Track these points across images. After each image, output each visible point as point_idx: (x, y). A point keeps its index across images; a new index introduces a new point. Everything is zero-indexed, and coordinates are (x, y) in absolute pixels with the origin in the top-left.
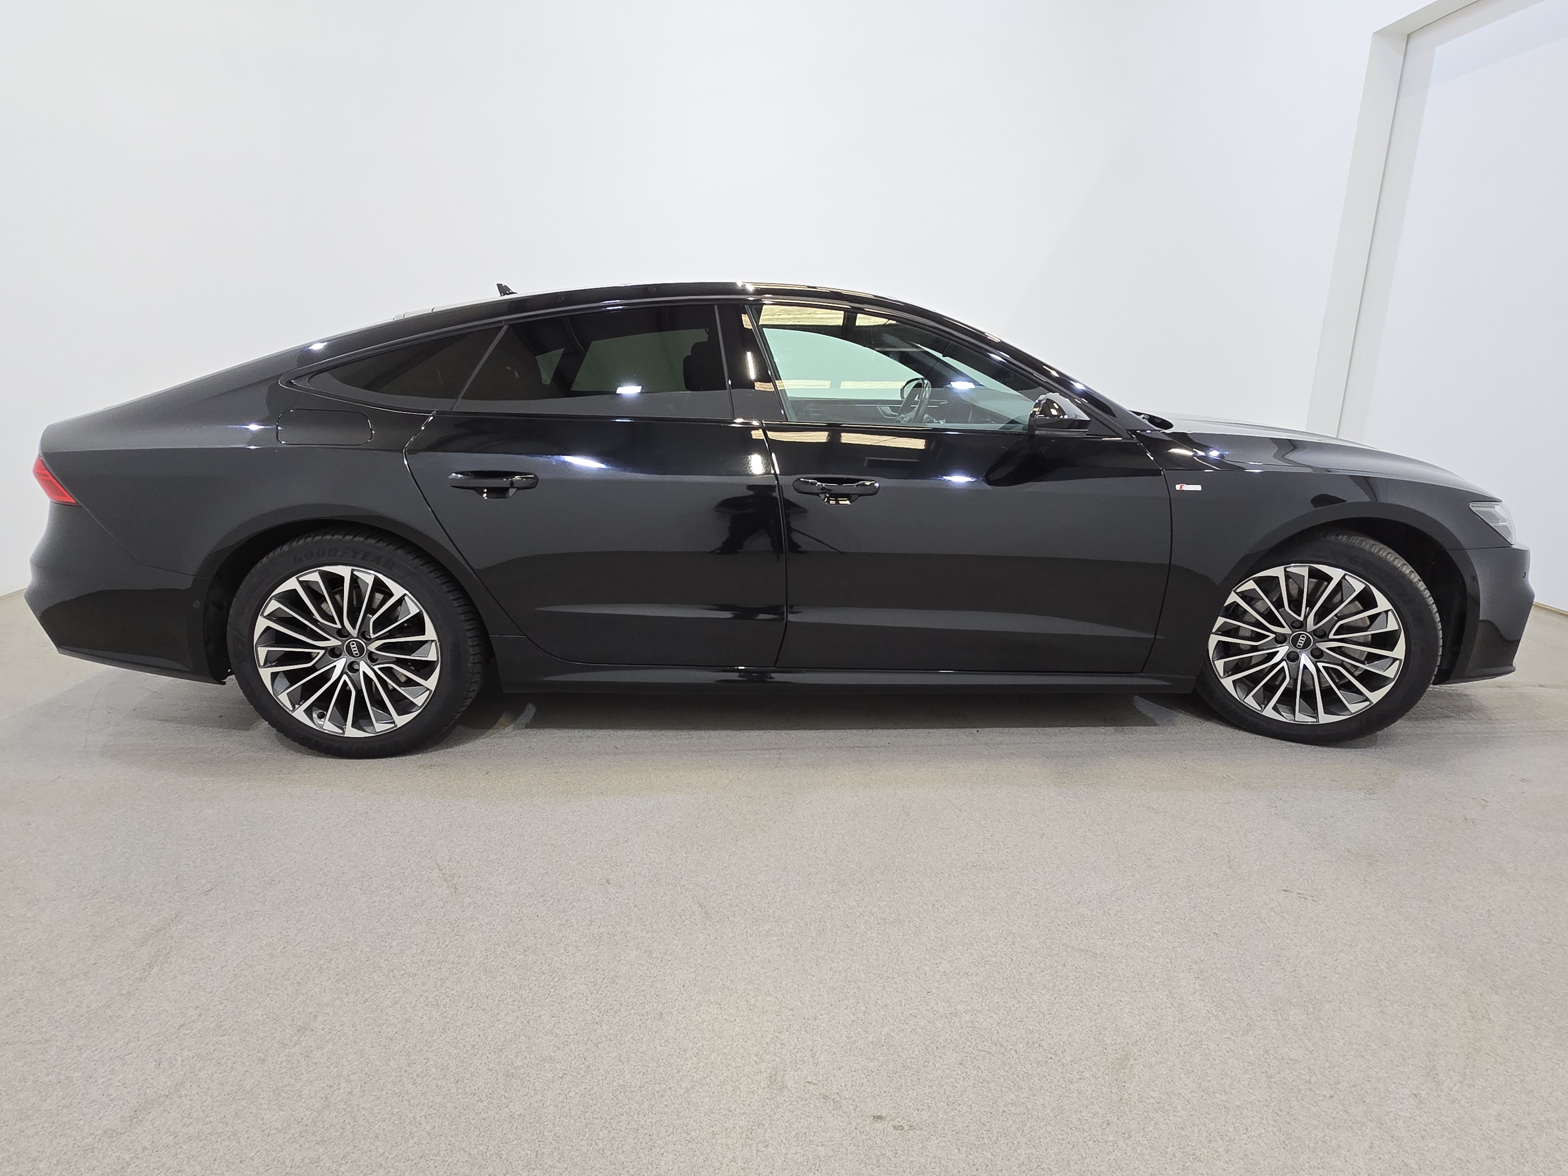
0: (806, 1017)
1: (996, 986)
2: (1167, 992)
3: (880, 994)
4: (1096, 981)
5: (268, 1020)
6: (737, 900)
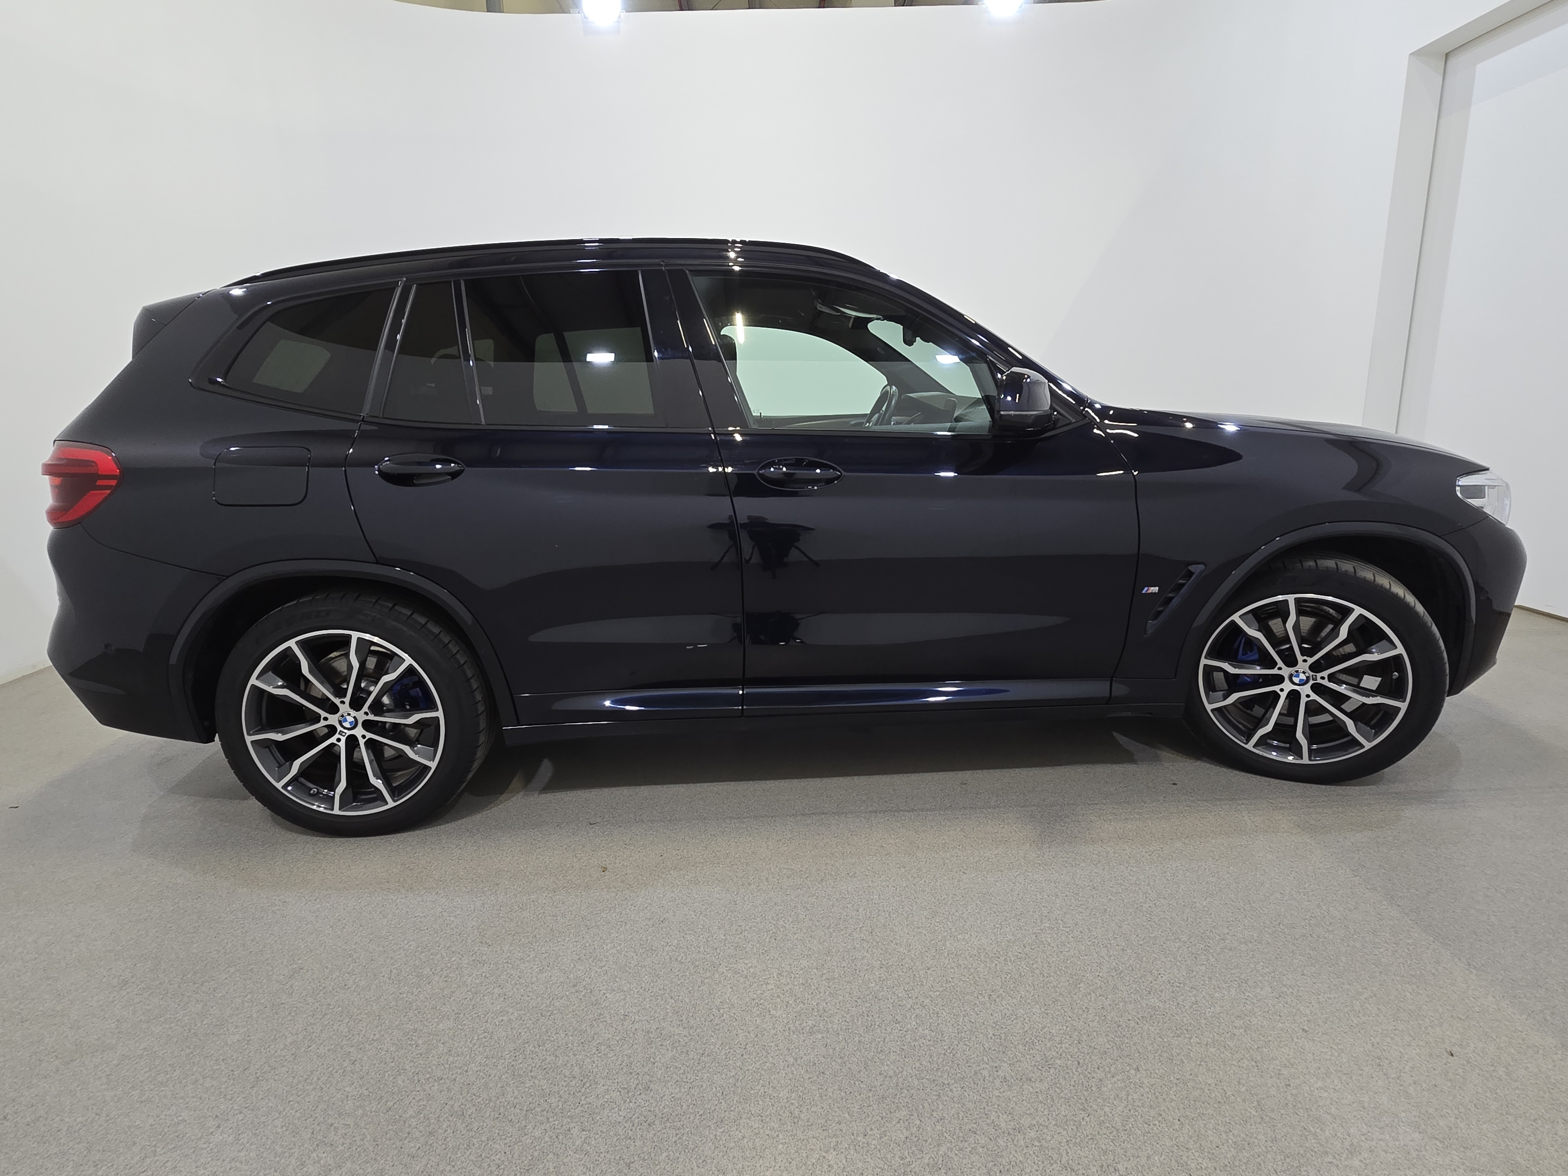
0: (855, 1132)
1: (1062, 1094)
2: (1255, 1103)
3: (935, 1104)
4: (1174, 1089)
5: (287, 1133)
6: (778, 991)
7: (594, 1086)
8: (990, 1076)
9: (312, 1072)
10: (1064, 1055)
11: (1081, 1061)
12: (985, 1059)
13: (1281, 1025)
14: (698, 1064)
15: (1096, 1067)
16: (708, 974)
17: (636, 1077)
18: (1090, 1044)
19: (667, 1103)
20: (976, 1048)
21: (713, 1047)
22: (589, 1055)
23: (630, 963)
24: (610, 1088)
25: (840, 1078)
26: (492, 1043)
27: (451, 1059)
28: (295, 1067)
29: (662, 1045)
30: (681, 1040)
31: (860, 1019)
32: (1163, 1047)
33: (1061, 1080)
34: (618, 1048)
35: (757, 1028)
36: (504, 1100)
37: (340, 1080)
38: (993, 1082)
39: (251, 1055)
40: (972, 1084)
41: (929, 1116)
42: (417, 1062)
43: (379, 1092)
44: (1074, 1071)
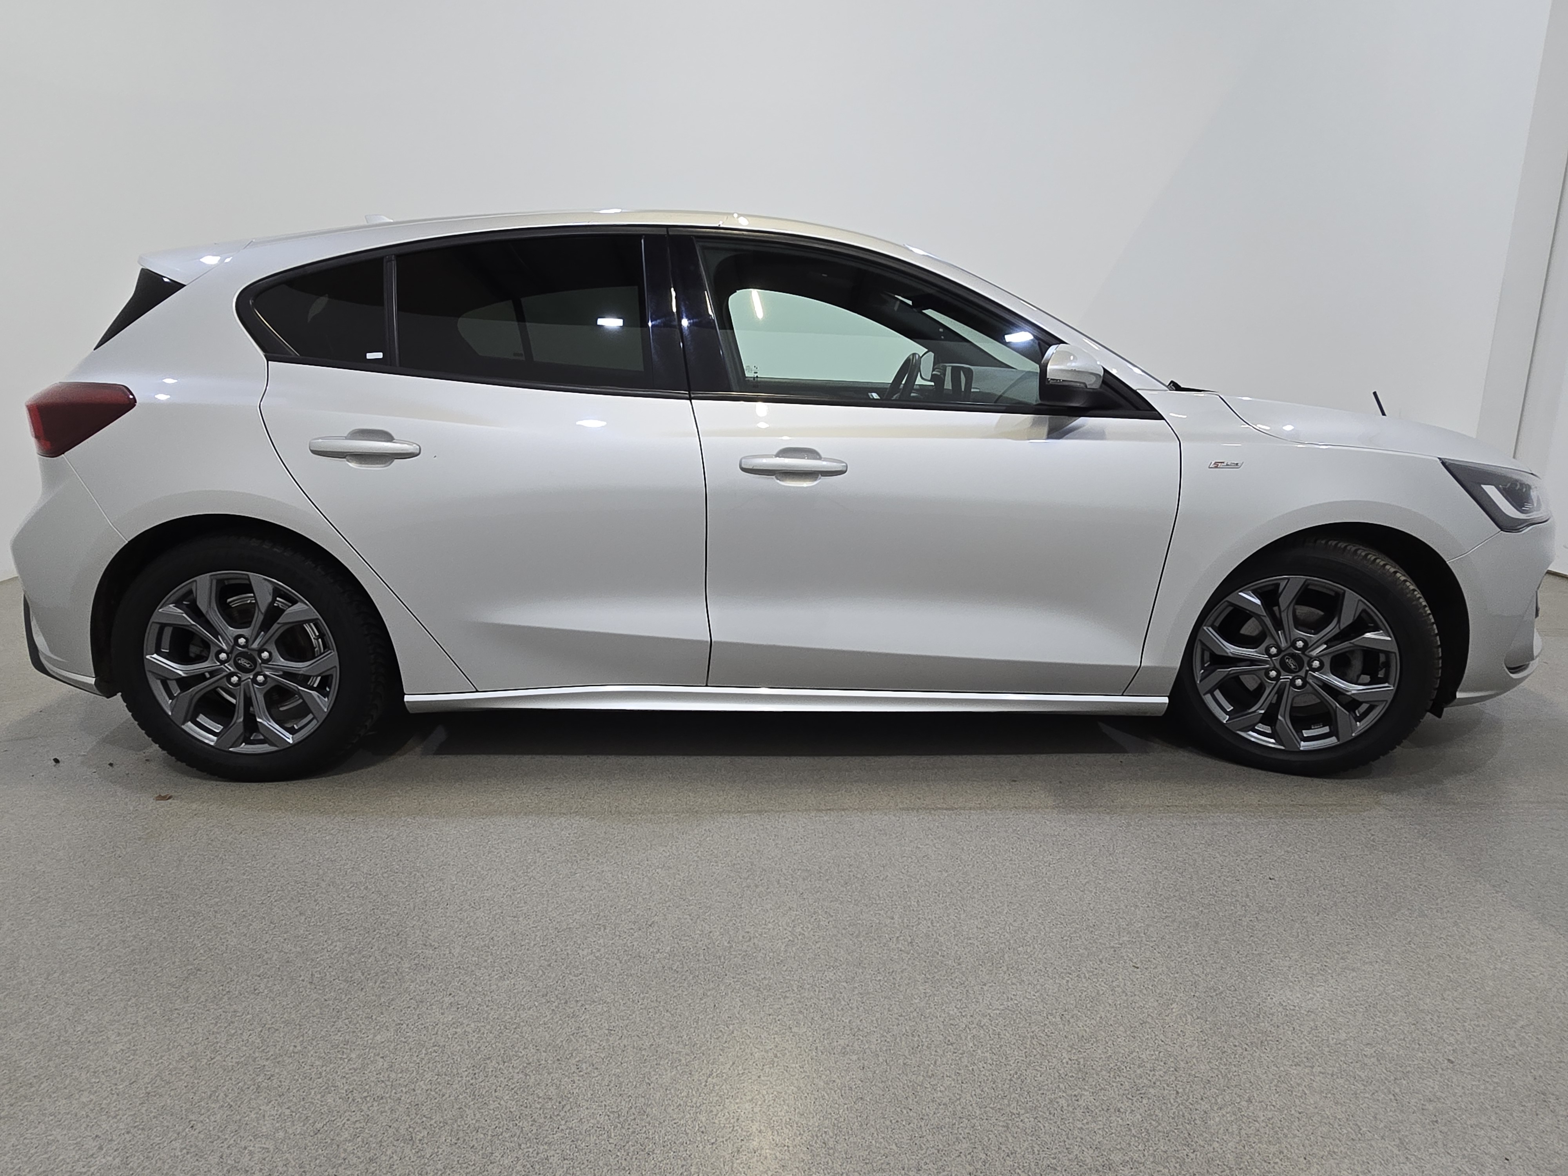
7: (576, 1110)
8: (1068, 1106)
11: (1180, 1090)
12: (1061, 1085)
13: (1421, 1055)
14: (705, 1086)
15: (1200, 1097)
16: (712, 985)
17: (628, 1100)
18: (1189, 1071)
22: (567, 1074)
24: (596, 1112)
25: (884, 1105)
26: (445, 1059)
27: (393, 1075)
31: (903, 1038)
32: (1280, 1077)
33: (1157, 1112)
34: (603, 1066)
39: (138, 1066)
40: (1048, 1114)
42: (350, 1078)
44: (1172, 1101)
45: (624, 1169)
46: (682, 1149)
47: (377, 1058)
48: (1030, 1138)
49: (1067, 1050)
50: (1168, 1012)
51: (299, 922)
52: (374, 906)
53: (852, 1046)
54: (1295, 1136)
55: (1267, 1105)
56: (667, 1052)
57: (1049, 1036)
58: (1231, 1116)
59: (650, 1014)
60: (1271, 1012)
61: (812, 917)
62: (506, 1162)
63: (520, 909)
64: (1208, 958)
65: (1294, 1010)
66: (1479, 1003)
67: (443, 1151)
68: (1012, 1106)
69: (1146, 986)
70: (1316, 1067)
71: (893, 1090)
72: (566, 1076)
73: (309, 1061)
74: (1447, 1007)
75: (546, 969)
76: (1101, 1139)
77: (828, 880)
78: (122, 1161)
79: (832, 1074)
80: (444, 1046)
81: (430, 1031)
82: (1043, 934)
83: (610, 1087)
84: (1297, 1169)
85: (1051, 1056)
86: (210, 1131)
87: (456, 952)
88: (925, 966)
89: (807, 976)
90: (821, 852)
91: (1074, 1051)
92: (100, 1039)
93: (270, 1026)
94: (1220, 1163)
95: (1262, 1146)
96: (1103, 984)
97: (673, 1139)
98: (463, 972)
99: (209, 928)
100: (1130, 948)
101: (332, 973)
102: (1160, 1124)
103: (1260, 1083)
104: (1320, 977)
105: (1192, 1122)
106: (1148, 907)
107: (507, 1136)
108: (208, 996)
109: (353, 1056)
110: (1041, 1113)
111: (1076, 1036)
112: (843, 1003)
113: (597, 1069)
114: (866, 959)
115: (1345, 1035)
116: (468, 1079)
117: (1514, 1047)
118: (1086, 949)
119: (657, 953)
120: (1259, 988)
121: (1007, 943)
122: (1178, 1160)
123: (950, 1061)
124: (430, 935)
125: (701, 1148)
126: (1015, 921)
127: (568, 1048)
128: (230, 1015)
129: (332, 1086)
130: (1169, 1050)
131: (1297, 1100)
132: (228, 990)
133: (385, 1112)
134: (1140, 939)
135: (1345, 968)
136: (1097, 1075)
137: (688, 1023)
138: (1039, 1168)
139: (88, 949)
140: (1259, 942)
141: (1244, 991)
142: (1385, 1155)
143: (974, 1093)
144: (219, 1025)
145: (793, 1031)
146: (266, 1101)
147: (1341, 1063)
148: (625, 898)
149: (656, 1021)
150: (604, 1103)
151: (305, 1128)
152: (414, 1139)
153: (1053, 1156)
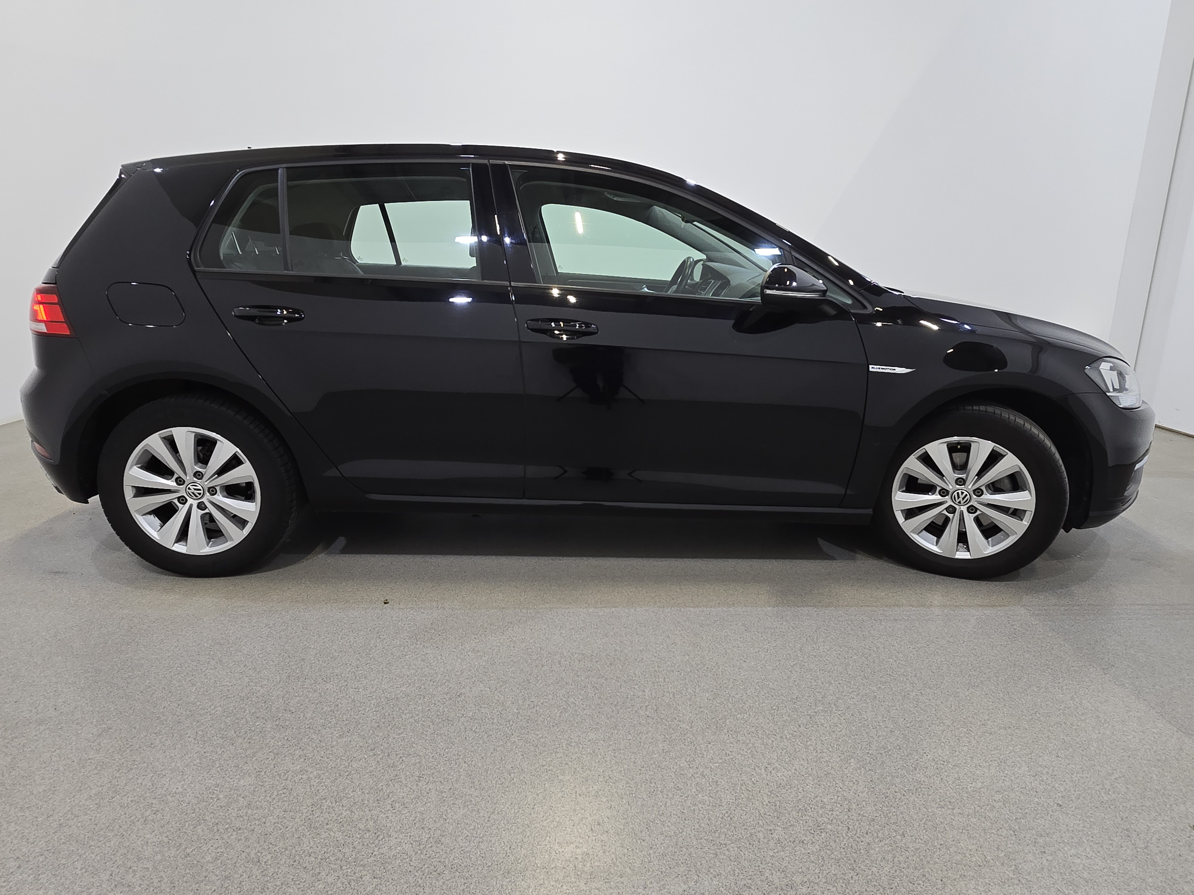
7: (387, 839)
8: (764, 838)
9: (114, 820)
10: (834, 821)
12: (760, 822)
13: (1036, 799)
14: (488, 821)
16: (501, 743)
17: (427, 832)
19: (457, 855)
20: (753, 813)
21: (502, 806)
22: (383, 810)
23: (427, 731)
24: (402, 841)
25: (623, 837)
27: (250, 811)
28: (98, 815)
29: (455, 804)
30: (473, 800)
32: (928, 816)
34: (412, 805)
35: (545, 791)
36: (300, 849)
37: (141, 827)
38: (768, 844)
40: (748, 844)
41: (706, 872)
42: (217, 813)
43: (178, 840)
44: (844, 835)
45: (420, 886)
46: (466, 870)
47: (239, 798)
48: (733, 863)
49: (767, 795)
50: (847, 765)
51: (191, 691)
52: (250, 679)
53: (603, 790)
54: (936, 863)
55: (916, 839)
56: (461, 795)
57: (754, 784)
58: (888, 847)
59: (452, 765)
60: (926, 765)
61: (583, 690)
62: (330, 880)
63: (360, 682)
64: (881, 724)
65: (943, 764)
66: (1085, 760)
67: (282, 871)
68: (721, 838)
69: (832, 745)
70: (956, 809)
71: (632, 826)
72: (383, 812)
73: (187, 800)
74: (1060, 763)
75: (376, 729)
76: (787, 864)
77: (597, 662)
78: (35, 877)
79: (587, 812)
80: (291, 789)
81: (282, 777)
82: (757, 704)
83: (415, 822)
84: (935, 888)
85: (754, 799)
86: (104, 854)
87: (309, 715)
88: (665, 729)
89: (574, 736)
90: (594, 639)
91: (773, 795)
92: (28, 782)
93: (160, 773)
94: (876, 884)
95: (909, 871)
96: (799, 743)
97: (460, 863)
98: (312, 731)
99: (121, 696)
100: (822, 716)
101: (212, 732)
102: (832, 853)
103: (912, 821)
104: (965, 739)
105: (858, 852)
106: (839, 683)
107: (332, 859)
108: (115, 749)
109: (221, 796)
110: (743, 844)
111: (775, 784)
112: (600, 756)
113: (406, 807)
114: (620, 722)
115: (980, 784)
116: (307, 815)
117: (1109, 794)
118: (789, 716)
119: (462, 717)
120: (918, 747)
121: (729, 712)
122: (845, 881)
123: (677, 802)
124: (289, 702)
125: (480, 869)
126: (736, 694)
127: (386, 791)
128: (130, 763)
129: (203, 820)
130: (845, 795)
131: (939, 835)
132: (130, 744)
133: (242, 840)
134: (830, 709)
135: (985, 732)
136: (789, 814)
137: (480, 772)
138: (737, 887)
139: (27, 712)
140: (921, 712)
141: (906, 749)
142: (1003, 878)
143: (693, 827)
144: (121, 771)
145: (560, 778)
146: (150, 830)
147: (976, 806)
148: (441, 675)
149: (455, 771)
150: (409, 834)
151: (178, 852)
152: (260, 861)
153: (749, 877)
